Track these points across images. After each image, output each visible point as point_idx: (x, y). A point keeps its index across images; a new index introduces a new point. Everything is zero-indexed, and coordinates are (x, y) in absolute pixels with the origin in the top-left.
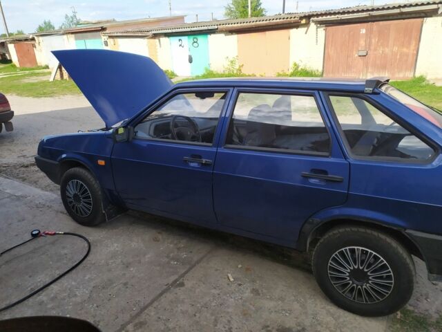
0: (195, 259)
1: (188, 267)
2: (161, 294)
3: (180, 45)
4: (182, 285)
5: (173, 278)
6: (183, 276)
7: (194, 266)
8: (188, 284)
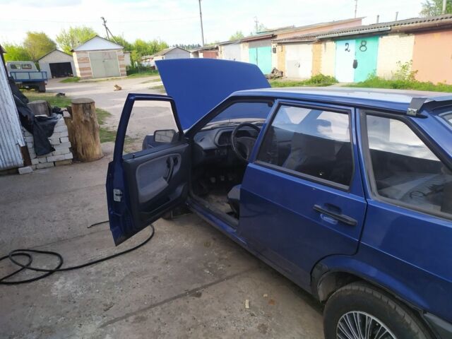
0: (229, 274)
1: (216, 279)
2: (175, 298)
3: (346, 50)
4: (199, 295)
5: (195, 286)
6: (205, 287)
7: (222, 280)
8: (204, 297)
